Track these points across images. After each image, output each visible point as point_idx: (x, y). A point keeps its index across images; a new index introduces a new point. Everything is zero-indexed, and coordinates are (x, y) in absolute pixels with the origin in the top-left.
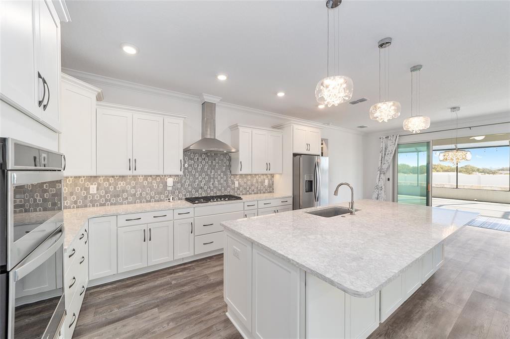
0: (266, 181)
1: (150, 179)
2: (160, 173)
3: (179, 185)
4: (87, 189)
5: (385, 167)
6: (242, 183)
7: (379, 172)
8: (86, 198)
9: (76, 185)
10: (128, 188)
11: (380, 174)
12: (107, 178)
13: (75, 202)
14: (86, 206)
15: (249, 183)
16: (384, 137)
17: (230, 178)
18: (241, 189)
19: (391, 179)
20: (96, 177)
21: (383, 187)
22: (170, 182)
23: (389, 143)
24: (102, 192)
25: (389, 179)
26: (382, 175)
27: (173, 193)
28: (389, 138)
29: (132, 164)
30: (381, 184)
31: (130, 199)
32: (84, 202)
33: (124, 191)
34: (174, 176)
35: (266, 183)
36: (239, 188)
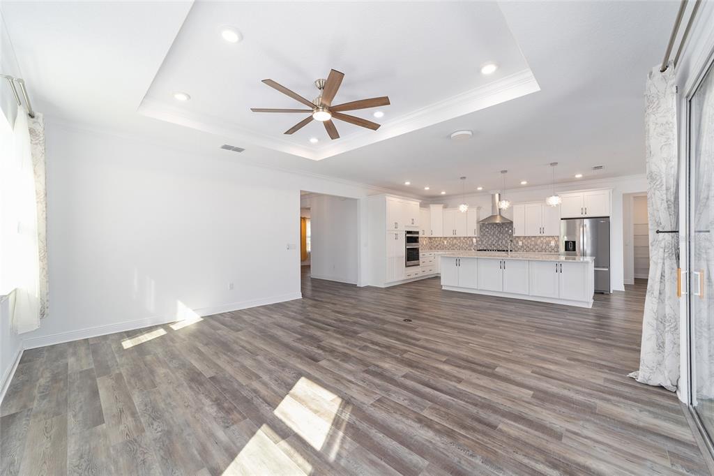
1: (466, 239)
2: (466, 236)
3: (480, 243)
4: (444, 242)
6: (526, 243)
8: (443, 246)
9: (440, 240)
10: (457, 242)
12: (450, 238)
13: (441, 247)
15: (533, 243)
17: (515, 239)
18: (525, 247)
20: (446, 238)
22: (474, 240)
24: (448, 244)
27: (476, 246)
29: (454, 232)
31: (458, 248)
32: (443, 248)
33: (455, 244)
34: (476, 237)
35: (553, 243)
36: (522, 247)
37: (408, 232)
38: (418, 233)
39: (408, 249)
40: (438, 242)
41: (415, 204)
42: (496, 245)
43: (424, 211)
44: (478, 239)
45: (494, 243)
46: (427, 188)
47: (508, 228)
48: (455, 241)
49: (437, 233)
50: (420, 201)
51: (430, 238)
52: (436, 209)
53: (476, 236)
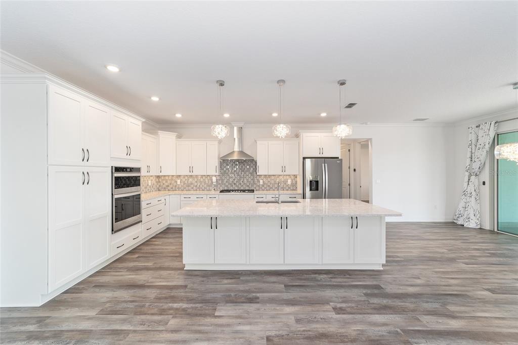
0: (289, 181)
1: (204, 178)
2: (205, 174)
3: (220, 182)
4: (176, 182)
5: (476, 166)
6: (266, 182)
7: (467, 174)
8: (176, 186)
9: (172, 180)
10: (194, 182)
11: (470, 176)
12: (185, 176)
13: (172, 188)
14: (176, 190)
15: (273, 182)
16: (474, 126)
17: (256, 177)
18: (265, 186)
19: (487, 183)
20: (180, 176)
21: (474, 193)
22: (214, 179)
23: (481, 133)
24: (182, 184)
25: (484, 183)
26: (473, 178)
27: (216, 186)
28: (481, 127)
29: (191, 169)
30: (471, 188)
31: (195, 188)
32: (175, 188)
33: (192, 184)
34: (215, 176)
35: (289, 182)
36: (263, 186)
37: (118, 169)
38: (138, 170)
39: (116, 199)
40: (169, 182)
41: (133, 124)
42: (237, 184)
43: (149, 138)
44: (218, 178)
45: (235, 182)
46: (155, 99)
47: (249, 165)
48: (191, 180)
49: (169, 170)
50: (144, 120)
51: (158, 177)
52: (167, 138)
53: (217, 174)
